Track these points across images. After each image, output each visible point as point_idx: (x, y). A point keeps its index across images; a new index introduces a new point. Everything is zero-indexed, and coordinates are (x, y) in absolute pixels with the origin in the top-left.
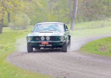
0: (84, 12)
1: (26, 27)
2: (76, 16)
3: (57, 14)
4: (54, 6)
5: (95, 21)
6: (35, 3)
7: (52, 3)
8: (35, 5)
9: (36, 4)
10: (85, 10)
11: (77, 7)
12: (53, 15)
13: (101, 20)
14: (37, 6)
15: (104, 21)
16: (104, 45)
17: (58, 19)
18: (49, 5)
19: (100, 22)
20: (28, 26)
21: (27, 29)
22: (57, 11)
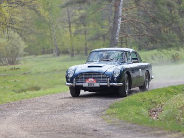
0: (137, 30)
1: (17, 59)
2: (117, 38)
3: (83, 32)
4: (76, 15)
5: (158, 50)
6: (34, 9)
7: (74, 11)
8: (34, 12)
9: (37, 12)
10: (138, 27)
11: (120, 20)
12: (75, 34)
13: (171, 49)
14: (39, 15)
15: (178, 50)
16: (163, 103)
17: (86, 44)
18: (67, 14)
19: (169, 52)
20: (20, 56)
21: (17, 63)
22: (82, 27)
